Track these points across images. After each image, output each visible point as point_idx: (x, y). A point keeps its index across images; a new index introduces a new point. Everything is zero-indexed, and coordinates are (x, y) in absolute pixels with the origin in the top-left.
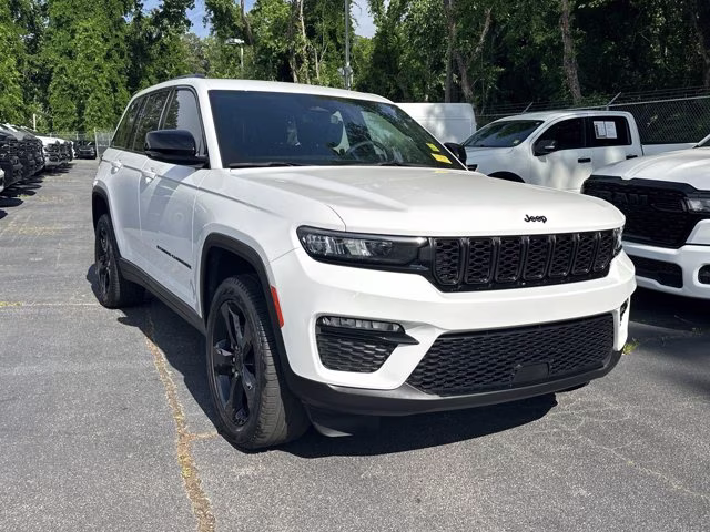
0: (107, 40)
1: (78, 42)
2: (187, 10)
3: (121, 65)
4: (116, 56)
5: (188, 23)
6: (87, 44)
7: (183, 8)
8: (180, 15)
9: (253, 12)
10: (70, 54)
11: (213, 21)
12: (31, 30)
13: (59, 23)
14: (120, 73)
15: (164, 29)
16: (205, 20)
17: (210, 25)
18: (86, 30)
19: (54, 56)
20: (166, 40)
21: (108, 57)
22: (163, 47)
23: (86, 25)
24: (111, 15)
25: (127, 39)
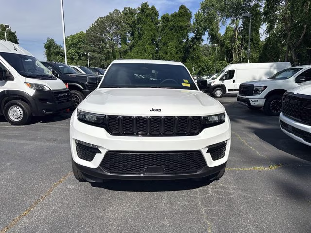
0: (177, 48)
1: (168, 50)
2: (203, 36)
3: (181, 55)
4: (179, 53)
5: (203, 40)
6: (171, 50)
7: (201, 36)
8: (200, 38)
9: (224, 35)
10: (166, 53)
11: (210, 39)
12: (157, 47)
13: (164, 44)
14: (180, 58)
15: (195, 43)
16: (208, 39)
17: (209, 40)
18: (171, 45)
19: (162, 54)
20: (195, 46)
21: (177, 53)
22: (194, 49)
23: (171, 44)
24: (179, 40)
25: (183, 47)
